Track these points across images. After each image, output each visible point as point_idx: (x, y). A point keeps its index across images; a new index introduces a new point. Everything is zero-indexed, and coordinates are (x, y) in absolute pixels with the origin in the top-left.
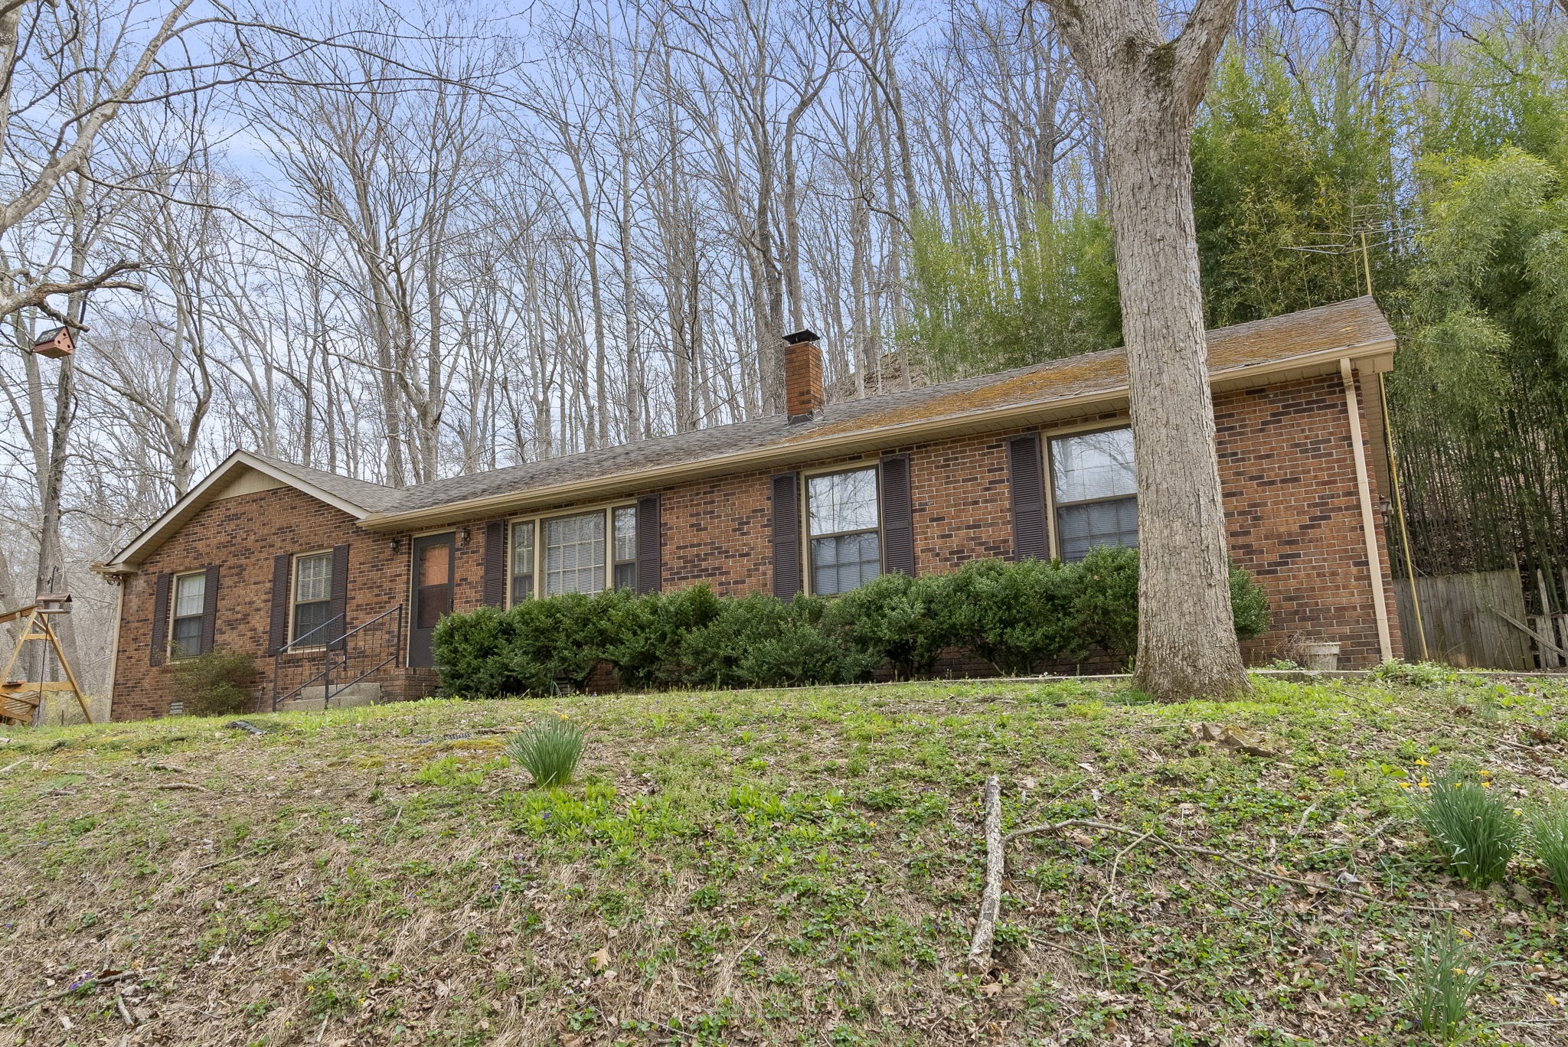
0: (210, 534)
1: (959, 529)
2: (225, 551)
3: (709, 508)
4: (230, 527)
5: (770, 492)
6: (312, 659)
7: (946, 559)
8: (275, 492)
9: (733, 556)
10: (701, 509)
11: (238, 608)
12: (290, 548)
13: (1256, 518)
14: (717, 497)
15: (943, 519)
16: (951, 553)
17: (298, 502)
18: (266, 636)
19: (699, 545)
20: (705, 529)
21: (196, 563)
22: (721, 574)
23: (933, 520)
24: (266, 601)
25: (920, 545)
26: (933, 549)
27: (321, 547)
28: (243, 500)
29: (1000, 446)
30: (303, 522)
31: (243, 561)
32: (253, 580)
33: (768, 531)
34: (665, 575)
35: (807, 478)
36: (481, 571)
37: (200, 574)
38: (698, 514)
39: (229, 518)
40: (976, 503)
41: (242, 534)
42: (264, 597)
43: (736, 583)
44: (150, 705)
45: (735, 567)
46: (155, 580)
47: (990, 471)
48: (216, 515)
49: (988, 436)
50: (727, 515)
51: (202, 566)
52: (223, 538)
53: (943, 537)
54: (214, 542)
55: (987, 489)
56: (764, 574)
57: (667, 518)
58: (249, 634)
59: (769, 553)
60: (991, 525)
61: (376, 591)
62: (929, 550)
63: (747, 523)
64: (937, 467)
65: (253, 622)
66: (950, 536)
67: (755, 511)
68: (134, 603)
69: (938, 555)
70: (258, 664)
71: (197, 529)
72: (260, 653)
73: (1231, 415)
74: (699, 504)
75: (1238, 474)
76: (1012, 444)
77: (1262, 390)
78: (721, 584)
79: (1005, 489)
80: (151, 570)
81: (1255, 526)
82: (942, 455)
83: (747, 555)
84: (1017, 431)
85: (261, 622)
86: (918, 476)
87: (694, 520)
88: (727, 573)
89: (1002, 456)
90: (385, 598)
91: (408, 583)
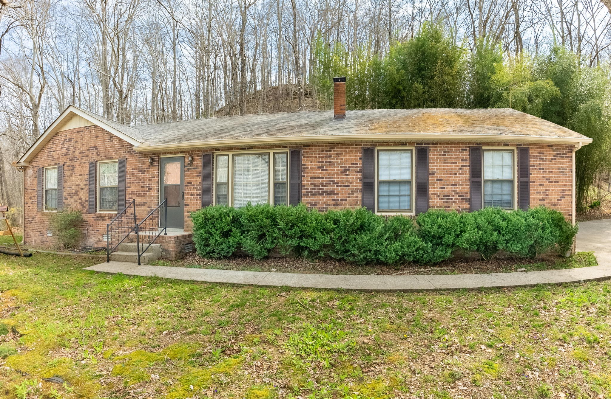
0: (58, 148)
1: (448, 185)
2: (65, 158)
3: (328, 159)
4: (67, 145)
5: (360, 155)
6: (110, 217)
7: (442, 199)
8: (87, 128)
9: (341, 186)
10: (324, 159)
11: (73, 187)
12: (96, 158)
13: (547, 195)
14: (333, 154)
15: (442, 180)
16: (444, 196)
17: (99, 134)
18: (87, 203)
19: (323, 178)
20: (326, 170)
21: (53, 163)
22: (334, 194)
23: (437, 180)
24: (86, 185)
25: (431, 191)
26: (437, 194)
27: (111, 158)
28: (72, 131)
29: (466, 150)
30: (102, 144)
31: (74, 163)
32: (79, 173)
33: (360, 175)
34: (304, 192)
35: (378, 151)
36: (200, 179)
37: (55, 168)
38: (323, 162)
39: (67, 141)
40: (456, 174)
41: (72, 149)
42: (85, 183)
43: (342, 200)
44: (39, 230)
45: (342, 192)
46: (36, 170)
47: (462, 160)
48: (60, 139)
49: (462, 144)
50: (338, 164)
51: (56, 164)
52: (64, 151)
53: (441, 188)
54: (60, 152)
55: (460, 169)
56: (357, 197)
57: (304, 161)
58: (79, 201)
59: (360, 186)
60: (461, 185)
61: (142, 185)
62: (435, 194)
63: (349, 170)
64: (440, 155)
65: (80, 195)
66: (444, 188)
67: (353, 164)
68: (29, 181)
69: (439, 196)
70: (84, 217)
71: (52, 146)
72: (84, 211)
73: (543, 153)
74: (323, 157)
75: (544, 177)
76: (472, 150)
77: (552, 146)
78: (334, 200)
79: (467, 170)
80: (35, 165)
81: (546, 198)
82: (443, 150)
83: (348, 186)
84: (473, 144)
85: (84, 195)
86: (432, 158)
87: (320, 165)
88: (338, 194)
89: (466, 154)
90: (147, 189)
91: (158, 182)
